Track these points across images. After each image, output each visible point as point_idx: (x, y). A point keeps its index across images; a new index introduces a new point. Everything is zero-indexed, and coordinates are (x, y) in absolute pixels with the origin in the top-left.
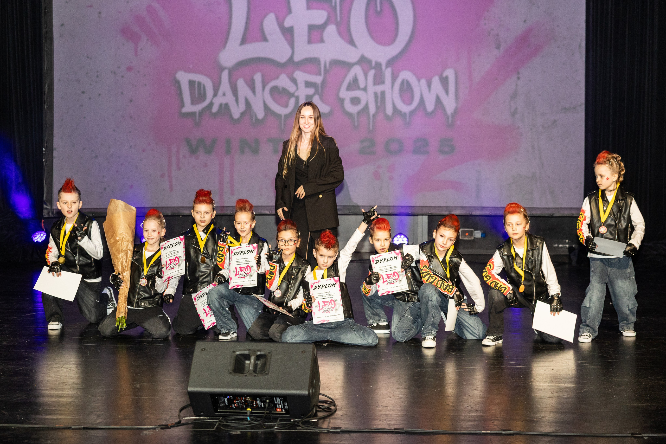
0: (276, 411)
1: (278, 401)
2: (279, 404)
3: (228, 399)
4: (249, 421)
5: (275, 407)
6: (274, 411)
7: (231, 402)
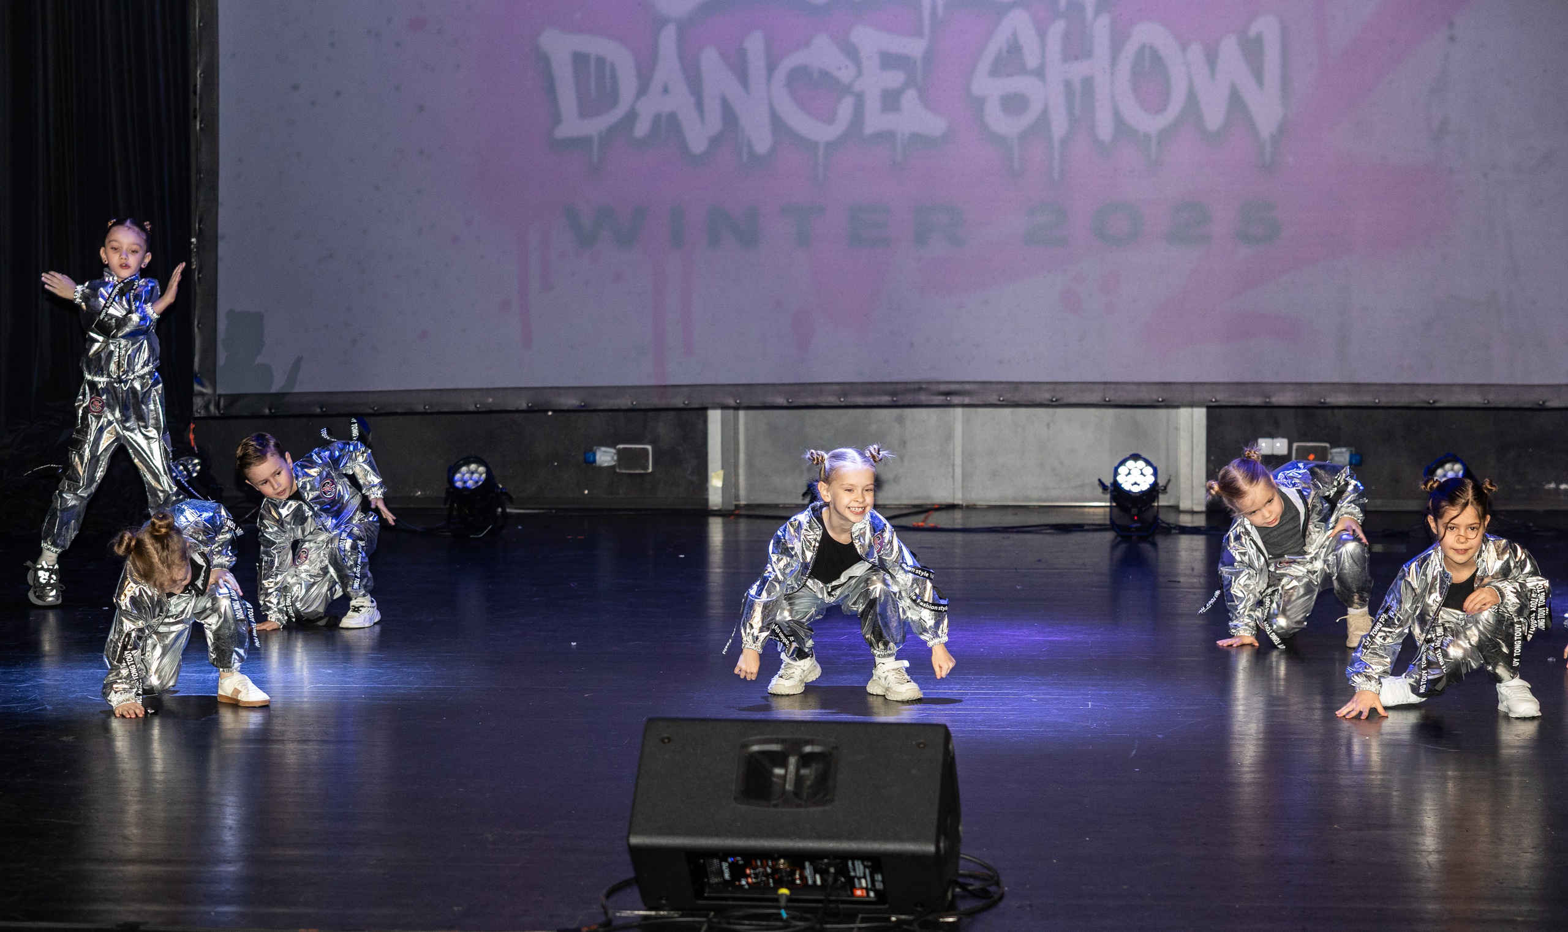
0: (853, 894)
1: (859, 869)
2: (859, 879)
3: (732, 867)
4: (786, 921)
5: (851, 884)
6: (848, 896)
7: (738, 872)
